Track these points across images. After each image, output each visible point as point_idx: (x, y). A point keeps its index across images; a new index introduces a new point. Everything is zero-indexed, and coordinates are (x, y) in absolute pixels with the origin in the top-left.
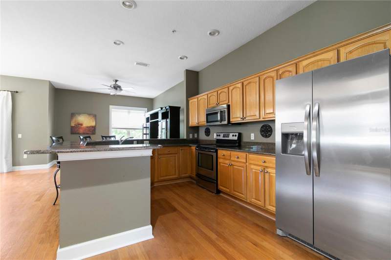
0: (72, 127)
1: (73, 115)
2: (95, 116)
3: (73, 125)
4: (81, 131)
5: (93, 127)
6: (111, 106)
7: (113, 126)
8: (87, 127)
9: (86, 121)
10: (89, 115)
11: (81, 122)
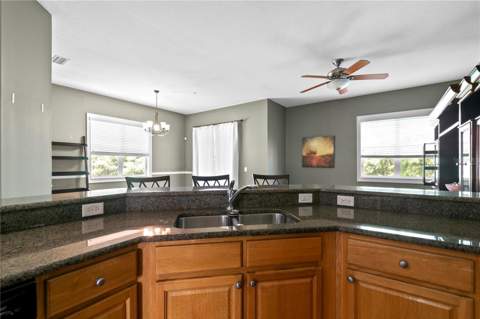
0: (304, 157)
1: (304, 140)
2: (334, 139)
3: (304, 154)
4: (314, 163)
5: (330, 156)
6: (359, 118)
7: (363, 154)
8: (323, 156)
9: (320, 147)
10: (325, 137)
11: (314, 150)
